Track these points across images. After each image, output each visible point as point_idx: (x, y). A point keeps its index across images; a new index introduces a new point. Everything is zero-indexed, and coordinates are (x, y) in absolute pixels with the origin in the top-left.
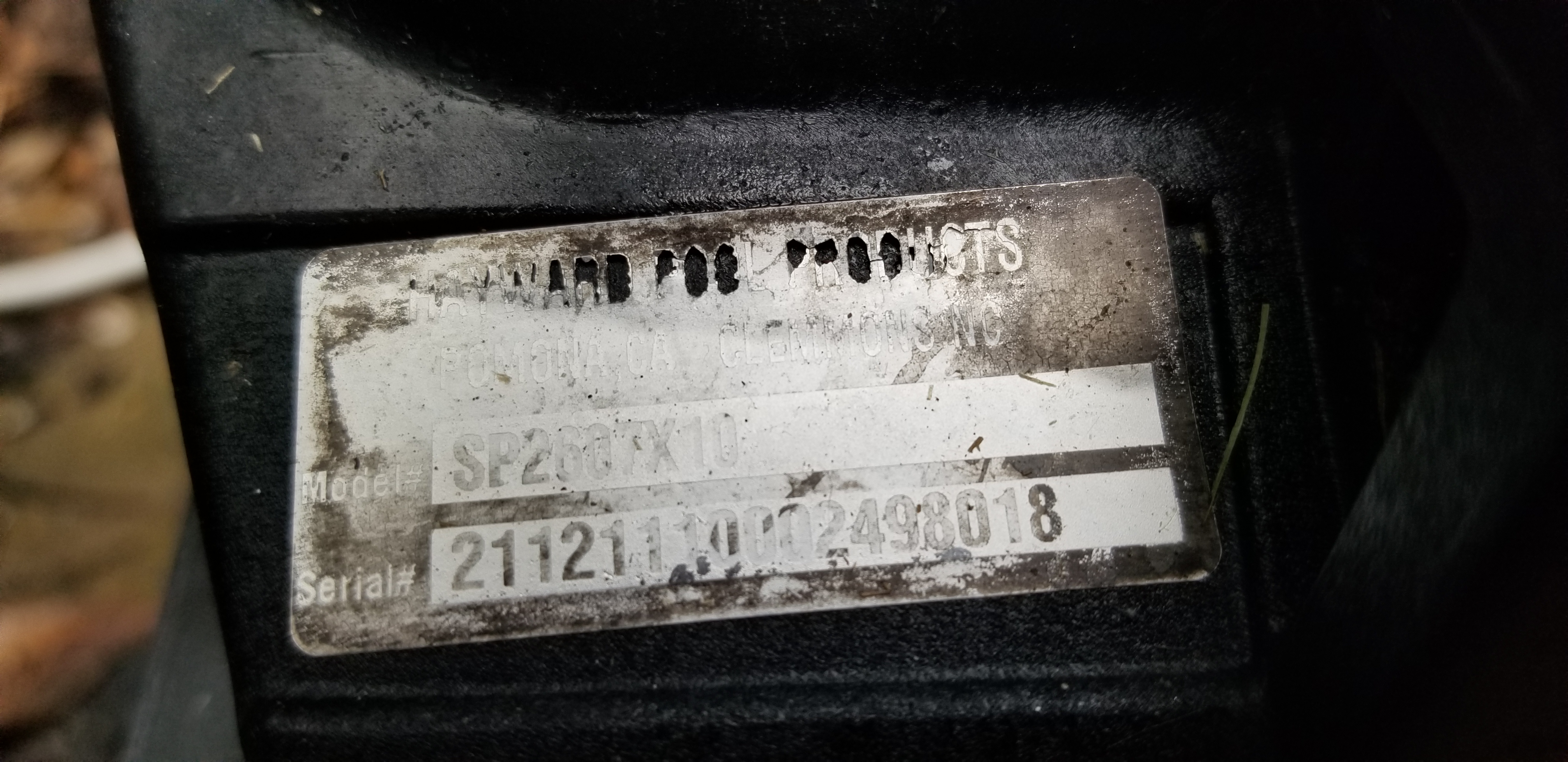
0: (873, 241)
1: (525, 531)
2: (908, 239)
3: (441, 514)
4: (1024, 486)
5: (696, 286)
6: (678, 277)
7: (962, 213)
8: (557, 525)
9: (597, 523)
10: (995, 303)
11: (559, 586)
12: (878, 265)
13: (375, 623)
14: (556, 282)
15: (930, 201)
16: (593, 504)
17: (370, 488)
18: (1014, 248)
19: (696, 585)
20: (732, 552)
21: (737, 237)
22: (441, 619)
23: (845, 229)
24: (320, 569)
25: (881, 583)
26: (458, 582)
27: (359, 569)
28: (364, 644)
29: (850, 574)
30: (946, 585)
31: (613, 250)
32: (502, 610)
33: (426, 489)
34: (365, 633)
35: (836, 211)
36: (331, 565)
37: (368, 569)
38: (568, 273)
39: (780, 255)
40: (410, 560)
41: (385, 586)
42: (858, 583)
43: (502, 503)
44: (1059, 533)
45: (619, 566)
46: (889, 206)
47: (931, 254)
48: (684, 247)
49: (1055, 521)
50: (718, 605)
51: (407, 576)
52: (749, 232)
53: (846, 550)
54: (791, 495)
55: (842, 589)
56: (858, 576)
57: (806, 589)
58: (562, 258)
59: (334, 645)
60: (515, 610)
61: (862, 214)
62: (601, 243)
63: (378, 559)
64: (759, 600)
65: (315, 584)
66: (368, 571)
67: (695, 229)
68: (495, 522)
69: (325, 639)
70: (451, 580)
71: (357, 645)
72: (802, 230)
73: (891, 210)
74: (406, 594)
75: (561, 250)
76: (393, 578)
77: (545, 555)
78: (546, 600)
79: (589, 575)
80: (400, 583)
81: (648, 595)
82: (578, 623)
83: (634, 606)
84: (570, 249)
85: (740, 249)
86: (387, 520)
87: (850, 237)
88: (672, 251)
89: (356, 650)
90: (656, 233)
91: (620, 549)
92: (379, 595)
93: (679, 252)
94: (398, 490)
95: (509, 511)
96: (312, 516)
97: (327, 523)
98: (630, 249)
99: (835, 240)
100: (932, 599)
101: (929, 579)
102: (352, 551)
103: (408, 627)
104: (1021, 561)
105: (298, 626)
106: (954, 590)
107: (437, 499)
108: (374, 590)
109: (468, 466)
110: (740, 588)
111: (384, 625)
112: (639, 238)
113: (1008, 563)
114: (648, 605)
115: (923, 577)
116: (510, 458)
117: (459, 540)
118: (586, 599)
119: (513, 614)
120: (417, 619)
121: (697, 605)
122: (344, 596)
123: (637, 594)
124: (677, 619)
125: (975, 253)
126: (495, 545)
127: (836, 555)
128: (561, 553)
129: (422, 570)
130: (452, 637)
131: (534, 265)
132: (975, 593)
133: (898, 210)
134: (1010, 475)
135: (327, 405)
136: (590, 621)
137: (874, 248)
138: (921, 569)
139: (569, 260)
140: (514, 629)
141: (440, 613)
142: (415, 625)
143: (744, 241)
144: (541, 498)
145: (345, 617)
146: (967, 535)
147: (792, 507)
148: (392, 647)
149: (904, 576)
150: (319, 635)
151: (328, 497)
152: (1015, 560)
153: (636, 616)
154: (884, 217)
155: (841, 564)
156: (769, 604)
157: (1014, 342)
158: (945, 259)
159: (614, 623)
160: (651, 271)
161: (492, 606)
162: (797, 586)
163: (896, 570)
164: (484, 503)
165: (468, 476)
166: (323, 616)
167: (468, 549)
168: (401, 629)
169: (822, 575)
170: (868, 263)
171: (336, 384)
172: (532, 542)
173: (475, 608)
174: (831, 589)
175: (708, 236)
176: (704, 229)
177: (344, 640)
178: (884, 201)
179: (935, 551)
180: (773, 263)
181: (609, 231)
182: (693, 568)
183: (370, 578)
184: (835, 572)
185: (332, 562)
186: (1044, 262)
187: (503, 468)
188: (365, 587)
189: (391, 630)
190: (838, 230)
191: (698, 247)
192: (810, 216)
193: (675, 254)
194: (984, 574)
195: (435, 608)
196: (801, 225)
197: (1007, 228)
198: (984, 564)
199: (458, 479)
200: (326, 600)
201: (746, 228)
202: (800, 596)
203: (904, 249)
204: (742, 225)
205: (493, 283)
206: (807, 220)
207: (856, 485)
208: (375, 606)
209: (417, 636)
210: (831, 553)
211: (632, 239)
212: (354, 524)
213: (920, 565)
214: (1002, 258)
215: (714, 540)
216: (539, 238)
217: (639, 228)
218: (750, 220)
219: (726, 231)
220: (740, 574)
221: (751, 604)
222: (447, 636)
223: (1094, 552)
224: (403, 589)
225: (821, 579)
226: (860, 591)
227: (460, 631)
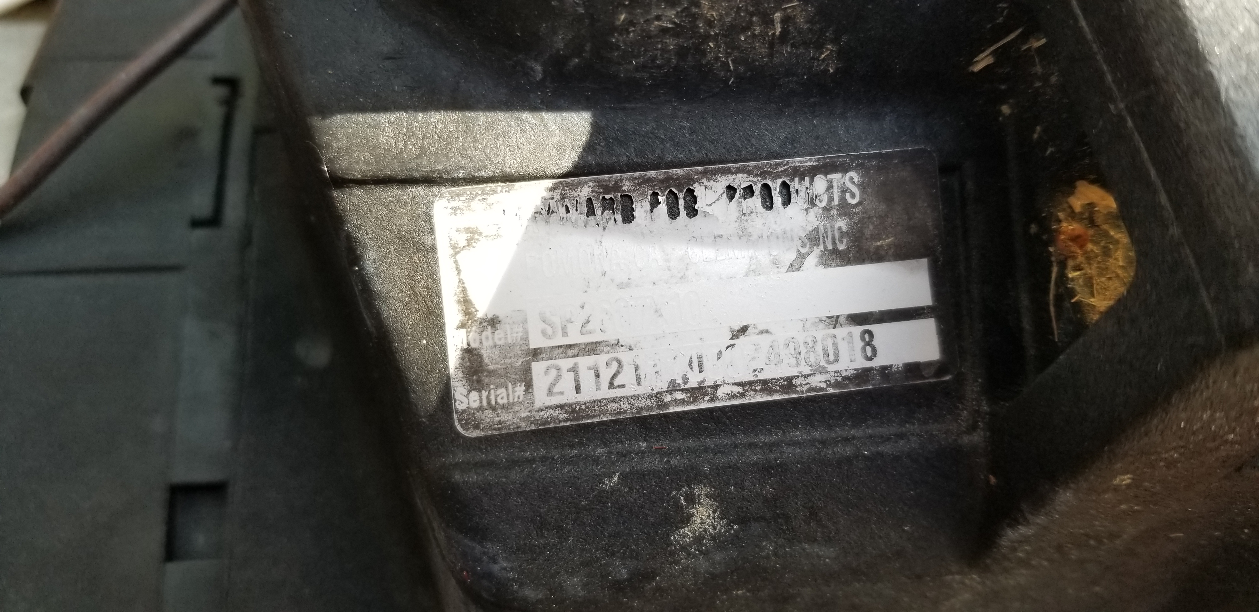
0: (775, 186)
1: (585, 362)
2: (795, 184)
3: (536, 354)
4: (857, 331)
5: (673, 214)
6: (663, 208)
7: (827, 169)
8: (601, 359)
9: (625, 357)
10: (842, 224)
11: (606, 393)
12: (778, 200)
13: (504, 417)
14: (591, 212)
15: (809, 162)
16: (622, 346)
17: (493, 338)
18: (855, 190)
19: (682, 390)
20: (701, 372)
21: (697, 184)
22: (543, 413)
23: (759, 178)
24: (469, 387)
25: (782, 386)
26: (550, 392)
27: (492, 386)
28: (500, 429)
29: (765, 382)
30: (816, 387)
31: (624, 191)
32: (576, 407)
33: (526, 339)
34: (500, 422)
35: (755, 167)
36: (475, 384)
37: (497, 386)
38: (597, 205)
39: (722, 194)
40: (521, 381)
41: (508, 395)
42: (769, 386)
43: (570, 346)
44: (875, 356)
45: (639, 381)
46: (785, 165)
47: (808, 193)
48: (666, 190)
49: (874, 349)
50: (694, 401)
51: (520, 389)
52: (704, 180)
53: (762, 369)
54: (732, 338)
55: (761, 390)
56: (769, 383)
57: (742, 391)
58: (594, 196)
59: (483, 430)
60: (583, 407)
61: (769, 169)
62: (617, 187)
63: (503, 380)
64: (717, 398)
65: (467, 396)
66: (497, 387)
67: (672, 179)
68: (568, 357)
69: (477, 427)
70: (546, 391)
71: (495, 429)
72: (734, 179)
73: (786, 167)
74: (521, 400)
75: (593, 191)
76: (513, 391)
77: (597, 376)
78: (600, 401)
79: (623, 386)
80: (516, 394)
81: (656, 396)
82: (619, 413)
83: (649, 403)
84: (598, 191)
85: (699, 191)
86: (505, 357)
87: (762, 183)
88: (658, 192)
89: (495, 433)
90: (648, 181)
91: (638, 372)
92: (505, 401)
93: (663, 192)
94: (510, 341)
95: (575, 351)
96: (460, 356)
97: (469, 360)
98: (634, 191)
99: (753, 185)
100: (809, 394)
101: (808, 383)
102: (487, 376)
103: (524, 418)
104: (855, 372)
105: (460, 420)
106: (821, 389)
107: (532, 346)
108: (502, 398)
109: (549, 325)
110: (706, 391)
111: (510, 418)
112: (639, 184)
113: (848, 374)
114: (656, 402)
115: (804, 382)
116: (573, 320)
117: (548, 369)
118: (622, 400)
119: (582, 409)
120: (529, 414)
121: (683, 401)
122: (485, 403)
123: (650, 396)
124: (672, 410)
125: (832, 193)
126: (569, 371)
127: (757, 371)
128: (606, 375)
129: (529, 386)
130: (549, 423)
131: (577, 200)
132: (831, 391)
133: (790, 167)
134: (850, 324)
135: (461, 289)
136: (625, 412)
137: (775, 190)
138: (803, 378)
139: (597, 198)
140: (583, 417)
141: (542, 410)
142: (528, 417)
143: (701, 186)
144: (592, 343)
145: (487, 414)
146: (827, 358)
147: (732, 346)
148: (516, 430)
149: (794, 382)
150: (473, 425)
151: (469, 345)
152: (852, 372)
153: (651, 408)
154: (782, 172)
155: (761, 377)
156: (722, 399)
157: (853, 246)
158: (816, 197)
159: (639, 413)
160: (646, 204)
161: (570, 405)
162: (737, 389)
163: (790, 379)
164: (561, 346)
165: (549, 331)
166: (474, 414)
167: (554, 373)
168: (520, 419)
169: (750, 383)
170: (771, 198)
171: (463, 276)
172: (589, 368)
173: (561, 407)
174: (755, 391)
175: (680, 183)
176: (678, 179)
177: (490, 427)
178: (782, 162)
179: (810, 368)
180: (718, 199)
181: (621, 180)
182: (679, 381)
183: (499, 391)
184: (757, 381)
185: (476, 383)
186: (871, 199)
187: (569, 325)
188: (497, 396)
189: (514, 420)
190: (755, 179)
191: (674, 190)
192: (738, 171)
193: (660, 194)
194: (836, 380)
195: (538, 406)
196: (734, 176)
197: (851, 179)
198: (836, 374)
199: (544, 333)
200: (475, 405)
201: (702, 178)
202: (738, 395)
203: (792, 190)
204: (700, 176)
205: (553, 212)
206: (738, 173)
207: (767, 332)
208: (503, 407)
209: (529, 423)
210: (755, 371)
211: (635, 185)
212: (486, 361)
213: (802, 376)
214: (848, 195)
215: (690, 365)
216: (581, 184)
217: (639, 178)
218: (705, 173)
219: (690, 180)
220: (706, 384)
221: (712, 400)
222: (546, 422)
223: (893, 366)
224: (519, 398)
225: (750, 385)
226: (771, 392)
227: (554, 419)
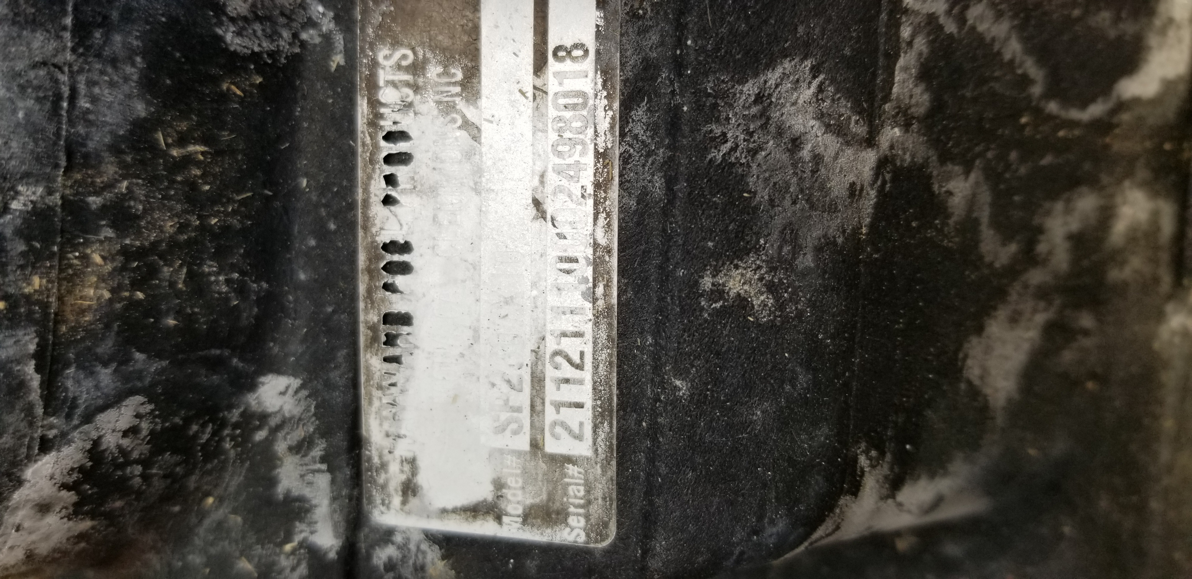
0: (387, 148)
1: (551, 393)
2: (387, 125)
3: (536, 446)
4: (553, 65)
5: (406, 269)
6: (399, 280)
7: (372, 86)
8: (550, 373)
9: (551, 345)
10: (433, 71)
11: (587, 375)
12: (401, 147)
13: (599, 492)
14: (395, 360)
15: (362, 108)
16: (539, 348)
17: (515, 489)
18: (398, 55)
19: (595, 286)
20: (577, 261)
21: (377, 239)
22: (600, 450)
23: (377, 166)
24: (563, 525)
25: (605, 166)
26: (579, 437)
27: (565, 499)
28: (611, 500)
29: (597, 186)
30: (610, 123)
31: (379, 321)
32: (598, 411)
33: (519, 454)
34: (604, 499)
35: (364, 171)
36: (561, 517)
38: (391, 352)
39: (391, 211)
40: (563, 466)
41: (577, 484)
42: (603, 181)
43: (533, 407)
44: (584, 45)
45: (578, 335)
46: (364, 135)
47: (399, 110)
48: (381, 274)
49: (576, 46)
50: (608, 273)
51: (572, 470)
52: (374, 230)
53: (582, 187)
54: (545, 219)
55: (605, 192)
56: (599, 181)
57: (604, 215)
58: (382, 354)
59: (610, 519)
60: (599, 402)
61: (368, 154)
62: (373, 328)
63: (560, 487)
64: (608, 246)
65: (572, 529)
66: (566, 494)
67: (369, 266)
68: (544, 411)
69: (606, 525)
70: (577, 442)
71: (611, 505)
72: (375, 195)
73: (367, 135)
74: (583, 471)
75: (376, 354)
76: (572, 478)
77: (567, 381)
78: (595, 383)
79: (582, 354)
80: (576, 474)
81: (598, 317)
82: (611, 363)
83: (603, 327)
84: (376, 348)
85: (385, 238)
86: (536, 479)
87: (383, 163)
88: (383, 282)
89: (614, 506)
90: (370, 292)
91: (568, 333)
92: (582, 488)
93: (383, 277)
94: (519, 471)
95: (538, 401)
96: (530, 527)
97: (535, 518)
98: (379, 310)
99: (384, 174)
100: (617, 134)
101: (605, 134)
102: (553, 503)
103: (603, 471)
104: (599, 72)
105: (596, 541)
106: (613, 118)
107: (527, 447)
108: (579, 491)
109: (508, 425)
110: (599, 258)
111: (600, 486)
112: (373, 303)
113: (600, 81)
114: (604, 318)
115: (603, 138)
116: (505, 398)
117: (553, 435)
118: (596, 357)
119: (601, 404)
120: (599, 465)
121: (607, 286)
122: (581, 511)
123: (596, 324)
124: (615, 301)
125: (401, 81)
126: (558, 412)
127: (585, 194)
128: (567, 371)
129: (569, 459)
130: (611, 443)
131: (385, 373)
132: (616, 105)
133: (368, 130)
134: (544, 73)
135: (462, 513)
136: (610, 355)
137: (391, 149)
138: (598, 139)
139: (384, 350)
140: (610, 404)
141: (597, 450)
142: (602, 467)
143: (380, 234)
144: (532, 381)
145: (594, 511)
146: (580, 106)
147: (553, 219)
148: (615, 482)
149: (601, 151)
150: (603, 528)
151: (519, 516)
152: (599, 76)
153: (610, 326)
154: (371, 139)
155: (590, 190)
156: (611, 241)
157: (460, 61)
158: (403, 101)
159: (613, 341)
160: (394, 297)
161: (595, 417)
162: (601, 221)
163: (598, 155)
164: (532, 416)
165: (514, 426)
166: (591, 525)
167: (559, 430)
168: (603, 475)
169: (596, 204)
170: (400, 154)
171: (450, 506)
172: (558, 389)
173: (595, 428)
174: (605, 199)
175: (374, 258)
176: (370, 260)
177: (607, 510)
178: (361, 138)
179: (588, 129)
180: (396, 216)
181: (366, 322)
182: (583, 287)
183: (571, 493)
184: (595, 195)
185: (559, 516)
186: (410, 36)
187: (511, 404)
188: (576, 497)
189: (604, 482)
190: (378, 171)
191: (382, 265)
192: (366, 190)
193: (386, 281)
194: (605, 97)
195: (592, 453)
196: (372, 195)
197: (386, 57)
198: (599, 97)
199: (515, 433)
200: (583, 521)
201: (372, 233)
202: (608, 219)
203: (394, 128)
204: (369, 235)
205: (394, 401)
206: (369, 191)
207: (542, 176)
208: (588, 492)
209: (609, 466)
210: (583, 196)
211: (373, 307)
212: (537, 500)
213: (596, 139)
214: (404, 63)
215: (568, 272)
216: (368, 368)
217: (366, 303)
218: (366, 228)
219: (373, 245)
220: (591, 257)
221: (609, 252)
222: (610, 447)
223: (598, 23)
224: (580, 473)
225: (598, 205)
226: (609, 180)
227: (609, 439)
